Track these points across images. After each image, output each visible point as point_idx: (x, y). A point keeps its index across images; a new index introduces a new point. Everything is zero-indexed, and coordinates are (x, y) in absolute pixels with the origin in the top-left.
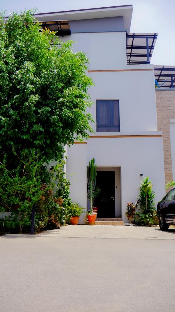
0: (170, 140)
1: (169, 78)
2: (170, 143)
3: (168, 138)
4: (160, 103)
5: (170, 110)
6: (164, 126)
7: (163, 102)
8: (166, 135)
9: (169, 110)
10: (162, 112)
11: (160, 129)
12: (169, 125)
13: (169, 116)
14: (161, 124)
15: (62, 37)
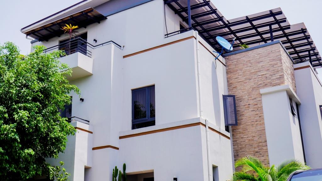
0: (263, 119)
1: (267, 28)
2: (263, 123)
3: (260, 117)
4: (246, 69)
5: (260, 76)
6: (255, 100)
7: (251, 67)
8: (258, 113)
9: (258, 77)
10: (251, 81)
11: (249, 106)
12: (261, 98)
13: (260, 84)
14: (249, 99)
15: (98, 23)
